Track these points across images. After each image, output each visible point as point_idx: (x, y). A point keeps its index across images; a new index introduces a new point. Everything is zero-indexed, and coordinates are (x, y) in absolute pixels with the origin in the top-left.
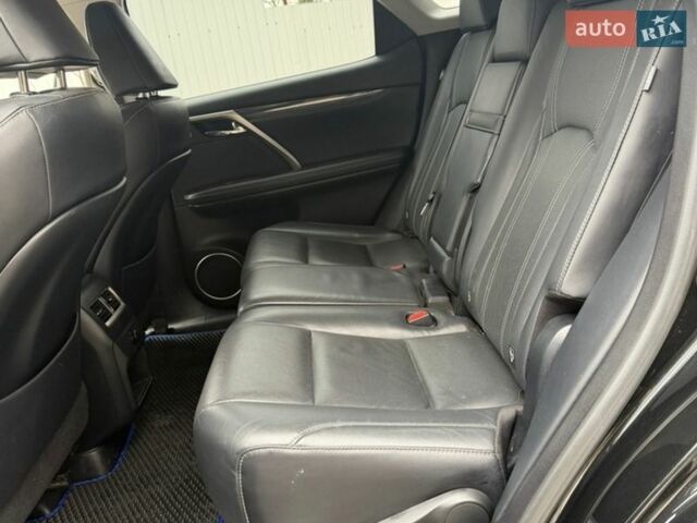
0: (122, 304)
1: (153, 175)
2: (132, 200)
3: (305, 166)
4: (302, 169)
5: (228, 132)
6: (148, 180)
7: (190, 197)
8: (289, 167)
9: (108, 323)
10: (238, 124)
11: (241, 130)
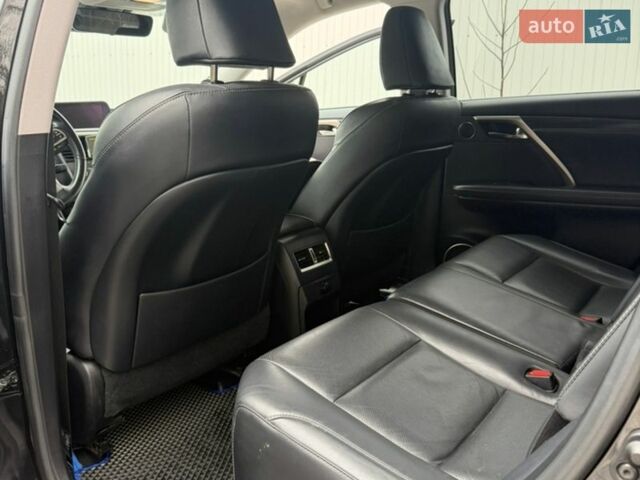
0: (330, 260)
1: (388, 163)
2: (369, 177)
3: (579, 185)
4: (575, 188)
5: (510, 136)
6: (383, 166)
7: (458, 187)
8: (562, 181)
9: (303, 270)
10: (523, 131)
11: (525, 137)
